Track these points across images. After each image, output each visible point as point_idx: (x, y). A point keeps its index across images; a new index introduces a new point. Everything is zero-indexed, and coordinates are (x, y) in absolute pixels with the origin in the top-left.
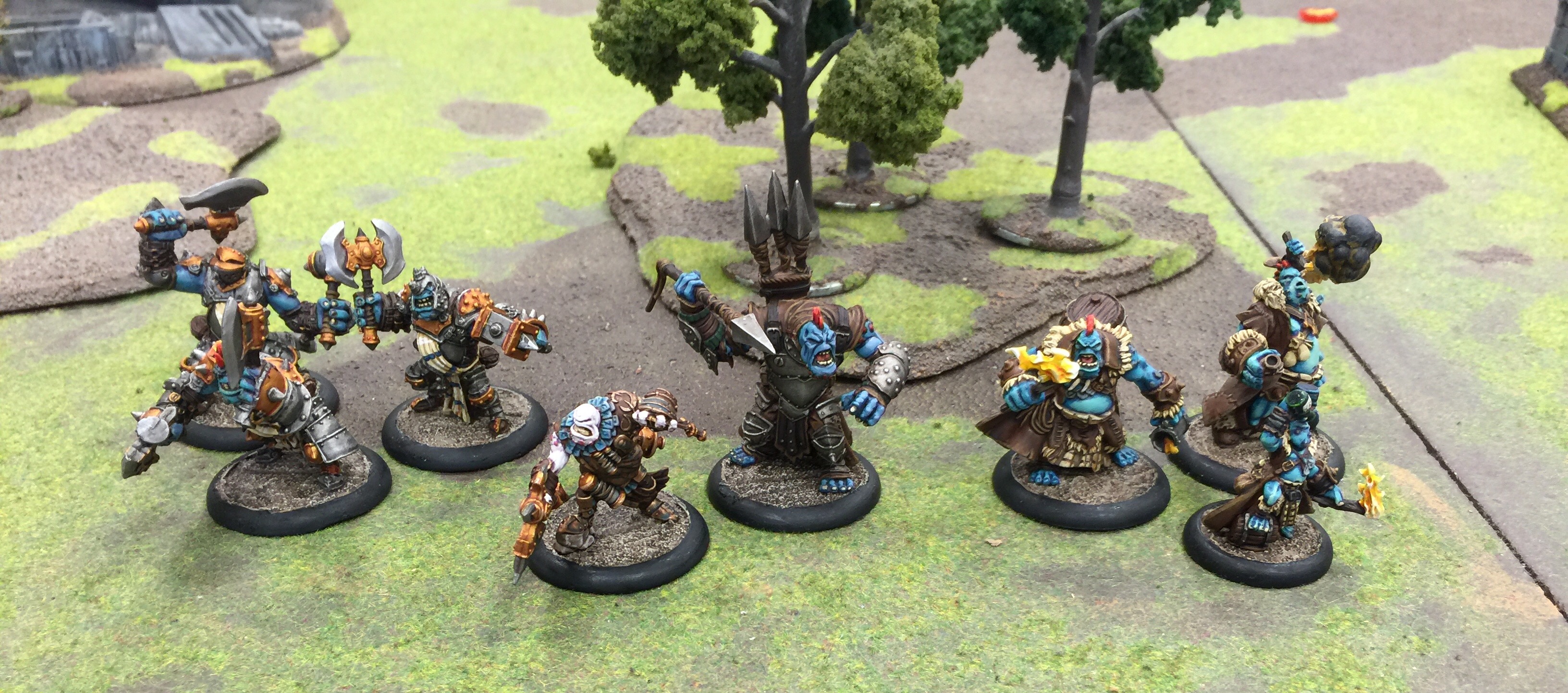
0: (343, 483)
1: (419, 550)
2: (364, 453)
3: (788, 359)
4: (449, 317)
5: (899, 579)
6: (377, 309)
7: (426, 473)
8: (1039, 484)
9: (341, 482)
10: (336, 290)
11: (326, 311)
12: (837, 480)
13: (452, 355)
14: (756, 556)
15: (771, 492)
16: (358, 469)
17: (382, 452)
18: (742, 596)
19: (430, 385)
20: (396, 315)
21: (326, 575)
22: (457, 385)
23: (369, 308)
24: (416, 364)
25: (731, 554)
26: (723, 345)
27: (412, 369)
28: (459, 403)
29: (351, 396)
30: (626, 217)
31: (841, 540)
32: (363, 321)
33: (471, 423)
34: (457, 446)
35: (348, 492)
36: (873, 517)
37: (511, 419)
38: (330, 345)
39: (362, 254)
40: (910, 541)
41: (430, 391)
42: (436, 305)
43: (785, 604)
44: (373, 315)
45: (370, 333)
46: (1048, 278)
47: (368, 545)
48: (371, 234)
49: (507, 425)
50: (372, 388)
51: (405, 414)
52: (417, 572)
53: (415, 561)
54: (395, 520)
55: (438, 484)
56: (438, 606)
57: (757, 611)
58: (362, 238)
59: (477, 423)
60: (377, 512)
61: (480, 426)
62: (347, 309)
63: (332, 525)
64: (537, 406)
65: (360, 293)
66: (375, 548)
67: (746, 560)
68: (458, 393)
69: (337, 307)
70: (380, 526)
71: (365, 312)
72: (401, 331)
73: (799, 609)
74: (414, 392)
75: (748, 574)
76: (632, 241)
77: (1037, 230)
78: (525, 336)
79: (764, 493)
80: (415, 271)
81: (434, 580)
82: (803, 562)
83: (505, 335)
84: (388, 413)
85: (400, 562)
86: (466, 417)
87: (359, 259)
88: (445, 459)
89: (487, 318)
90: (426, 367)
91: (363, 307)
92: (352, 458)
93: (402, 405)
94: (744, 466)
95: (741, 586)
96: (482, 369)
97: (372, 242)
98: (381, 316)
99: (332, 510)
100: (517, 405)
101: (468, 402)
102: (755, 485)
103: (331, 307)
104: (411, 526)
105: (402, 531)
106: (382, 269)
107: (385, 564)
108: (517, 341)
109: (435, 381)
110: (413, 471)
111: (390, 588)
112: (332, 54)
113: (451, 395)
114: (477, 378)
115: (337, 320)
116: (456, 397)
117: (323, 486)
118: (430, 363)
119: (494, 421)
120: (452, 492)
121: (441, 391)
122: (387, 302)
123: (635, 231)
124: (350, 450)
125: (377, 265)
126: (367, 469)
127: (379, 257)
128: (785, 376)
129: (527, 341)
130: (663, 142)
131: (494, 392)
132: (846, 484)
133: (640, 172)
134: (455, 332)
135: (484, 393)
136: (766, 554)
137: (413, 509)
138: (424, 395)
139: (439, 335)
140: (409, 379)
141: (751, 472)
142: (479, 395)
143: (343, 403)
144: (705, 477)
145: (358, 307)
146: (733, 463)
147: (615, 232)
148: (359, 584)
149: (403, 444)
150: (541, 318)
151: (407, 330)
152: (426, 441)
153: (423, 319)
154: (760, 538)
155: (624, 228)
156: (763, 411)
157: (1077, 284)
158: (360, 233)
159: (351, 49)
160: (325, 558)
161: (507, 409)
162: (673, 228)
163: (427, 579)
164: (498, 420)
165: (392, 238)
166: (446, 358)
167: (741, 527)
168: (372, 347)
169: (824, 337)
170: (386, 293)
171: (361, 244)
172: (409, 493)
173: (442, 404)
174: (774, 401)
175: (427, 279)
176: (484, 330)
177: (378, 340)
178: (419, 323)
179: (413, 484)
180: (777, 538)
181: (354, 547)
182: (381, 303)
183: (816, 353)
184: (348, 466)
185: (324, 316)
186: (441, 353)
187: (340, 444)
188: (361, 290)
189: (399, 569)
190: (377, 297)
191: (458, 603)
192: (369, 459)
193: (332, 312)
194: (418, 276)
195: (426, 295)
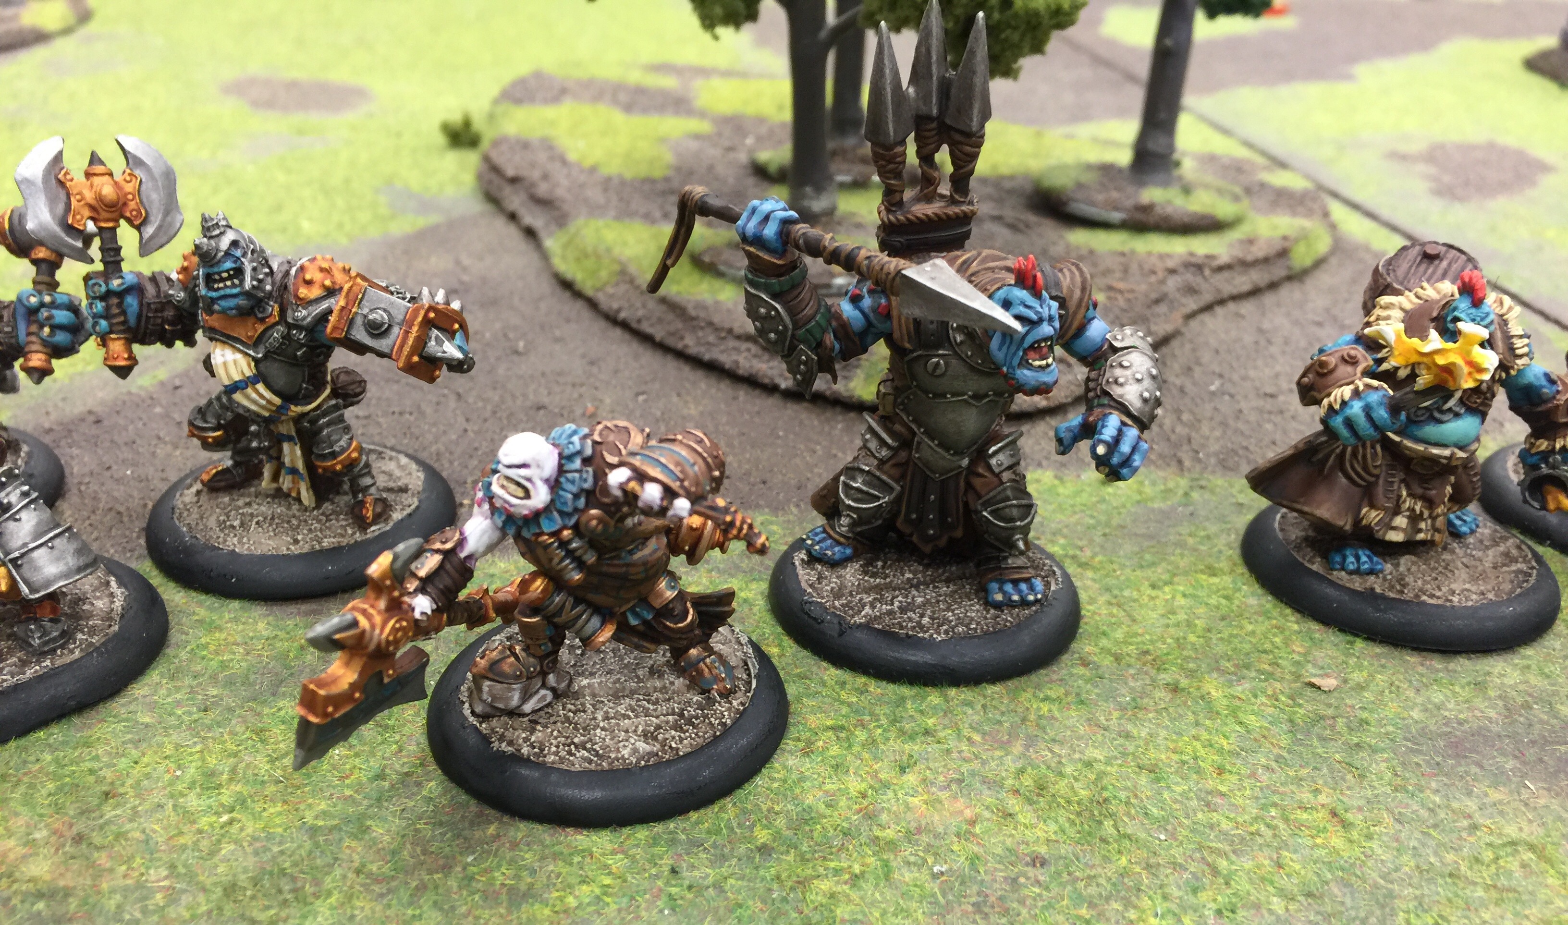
0: (67, 636)
1: (234, 770)
2: (110, 571)
3: (954, 361)
4: (274, 308)
5: (1199, 771)
6: (131, 301)
7: (235, 604)
8: (1351, 573)
9: (64, 634)
10: (52, 275)
11: (32, 312)
12: (1015, 582)
13: (281, 382)
14: (912, 738)
15: (903, 610)
16: (99, 604)
17: (147, 568)
18: (919, 831)
19: (238, 440)
20: (169, 313)
21: (31, 843)
22: (290, 439)
23: (115, 301)
24: (210, 403)
25: (861, 735)
26: (829, 339)
27: (201, 412)
28: (294, 471)
29: (86, 470)
30: (515, 201)
31: (1052, 694)
32: (104, 323)
33: (318, 507)
34: (295, 550)
35: (77, 654)
36: (1083, 646)
37: (390, 497)
38: (40, 374)
39: (100, 198)
40: (1175, 689)
41: (236, 453)
42: (248, 283)
43: (1009, 842)
44: (124, 313)
45: (117, 346)
46: (1170, 264)
47: (123, 763)
48: (117, 164)
49: (384, 508)
50: (126, 454)
51: (189, 495)
52: (231, 822)
53: (226, 797)
54: (179, 704)
55: (261, 625)
56: (285, 903)
57: (961, 862)
58: (99, 169)
59: (327, 506)
60: (140, 690)
61: (334, 512)
62: (74, 308)
63: (43, 723)
64: (433, 474)
65: (97, 274)
66: (136, 772)
67: (895, 746)
68: (293, 454)
69: (53, 305)
70: (147, 720)
71: (107, 308)
72: (179, 344)
73: (1043, 850)
74: (205, 455)
75: (911, 778)
76: (530, 233)
77: (1129, 203)
78: (435, 332)
79: (890, 613)
80: (204, 219)
81: (270, 837)
82: (1005, 745)
83: (396, 330)
84: (156, 496)
85: (193, 801)
86: (307, 496)
87: (92, 207)
88: (274, 575)
89: (356, 299)
90: (231, 405)
91: (103, 298)
92: (88, 583)
93: (181, 481)
94: (834, 564)
95: (908, 807)
96: (336, 407)
97: (118, 177)
98: (139, 316)
99: (44, 695)
100: (397, 473)
101: (310, 467)
102: (868, 599)
103: (42, 305)
104: (211, 715)
105: (194, 728)
106: (138, 228)
107: (160, 806)
108: (422, 342)
109: (247, 432)
110: (209, 600)
111: (172, 867)
112: (67, 31)
113: (278, 457)
114: (328, 424)
115: (54, 328)
116: (287, 460)
117: (24, 643)
118: (238, 397)
119: (362, 503)
120: (292, 639)
121: (259, 449)
122: (151, 290)
123: (532, 218)
124: (79, 570)
125: (129, 221)
126: (118, 604)
127: (132, 205)
128: (944, 396)
129: (440, 343)
130: (549, 112)
131: (360, 449)
132: (1032, 588)
133: (525, 145)
134: (286, 337)
135: (343, 450)
136: (927, 732)
137: (214, 677)
138: (224, 460)
139: (255, 345)
140: (195, 430)
141: (851, 574)
142: (334, 455)
143: (71, 481)
144: (764, 586)
145: (92, 298)
146: (813, 559)
147: (500, 224)
148: (102, 859)
149: (188, 551)
150: (456, 305)
151: (190, 342)
152: (233, 543)
153: (223, 312)
154: (903, 699)
155: (513, 217)
156: (882, 462)
157: (1207, 272)
158: (95, 159)
159: (92, 27)
160: (28, 801)
161: (382, 481)
162: (595, 210)
163: (255, 839)
164: (369, 499)
165: (157, 171)
166: (269, 386)
167: (862, 680)
168: (123, 372)
169: (1045, 312)
170: (147, 273)
171: (97, 180)
172: (206, 646)
173: (259, 475)
174: (906, 443)
175: (230, 236)
176: (351, 323)
177: (133, 361)
178: (213, 321)
179: (212, 627)
180: (934, 697)
181: (92, 772)
182: (137, 289)
183: (1026, 344)
184: (79, 600)
185: (29, 323)
186: (260, 377)
187: (58, 559)
188: (99, 266)
189: (189, 816)
190: (130, 279)
191: (329, 894)
192: (121, 583)
193: (44, 313)
194: (209, 227)
195: (229, 265)
